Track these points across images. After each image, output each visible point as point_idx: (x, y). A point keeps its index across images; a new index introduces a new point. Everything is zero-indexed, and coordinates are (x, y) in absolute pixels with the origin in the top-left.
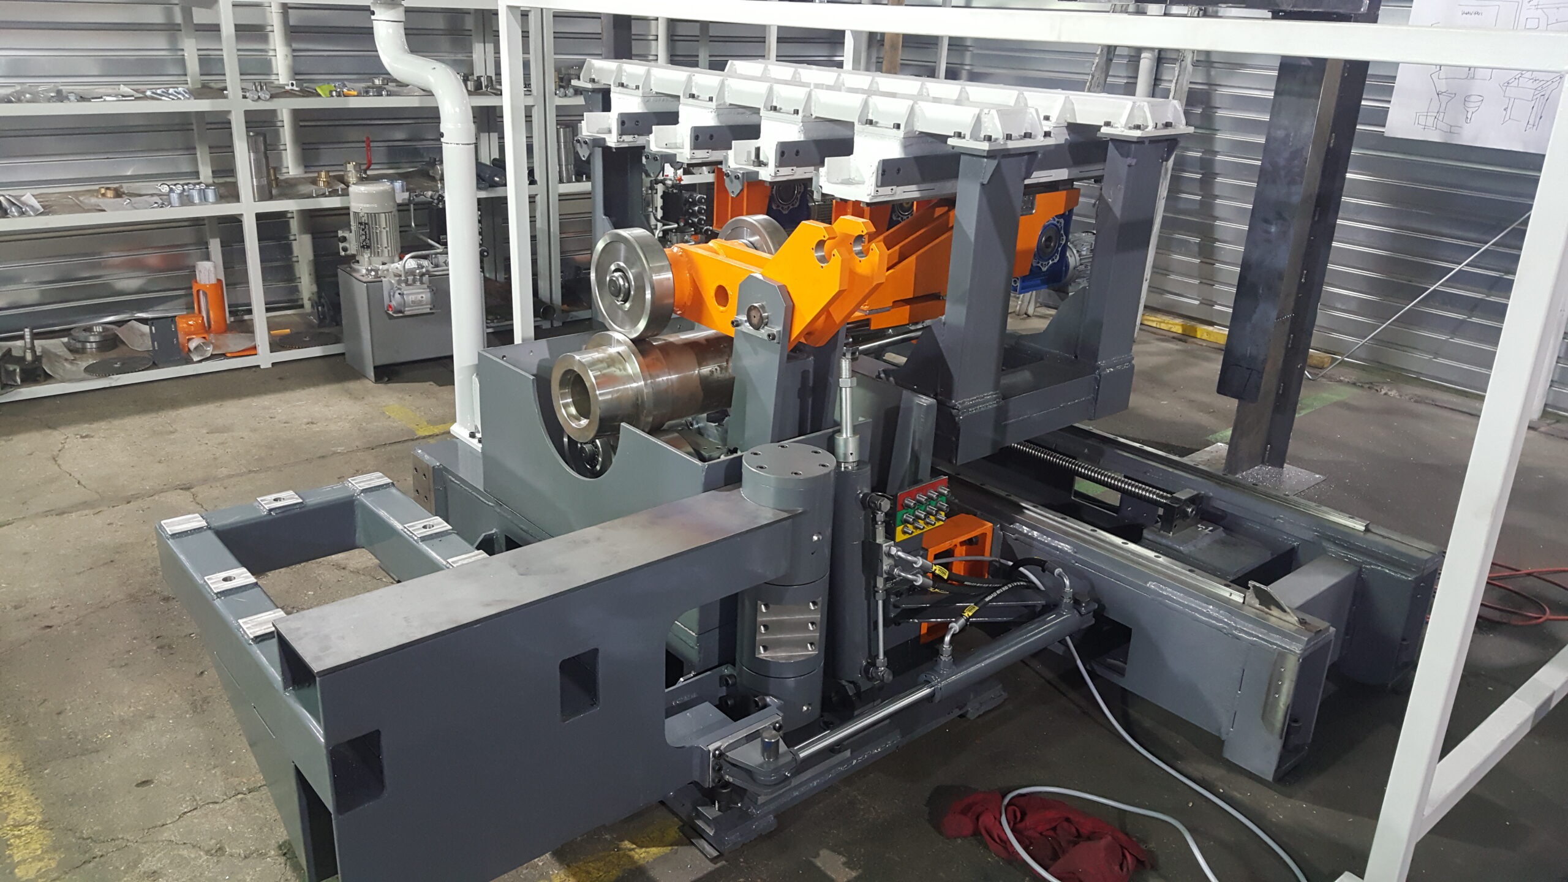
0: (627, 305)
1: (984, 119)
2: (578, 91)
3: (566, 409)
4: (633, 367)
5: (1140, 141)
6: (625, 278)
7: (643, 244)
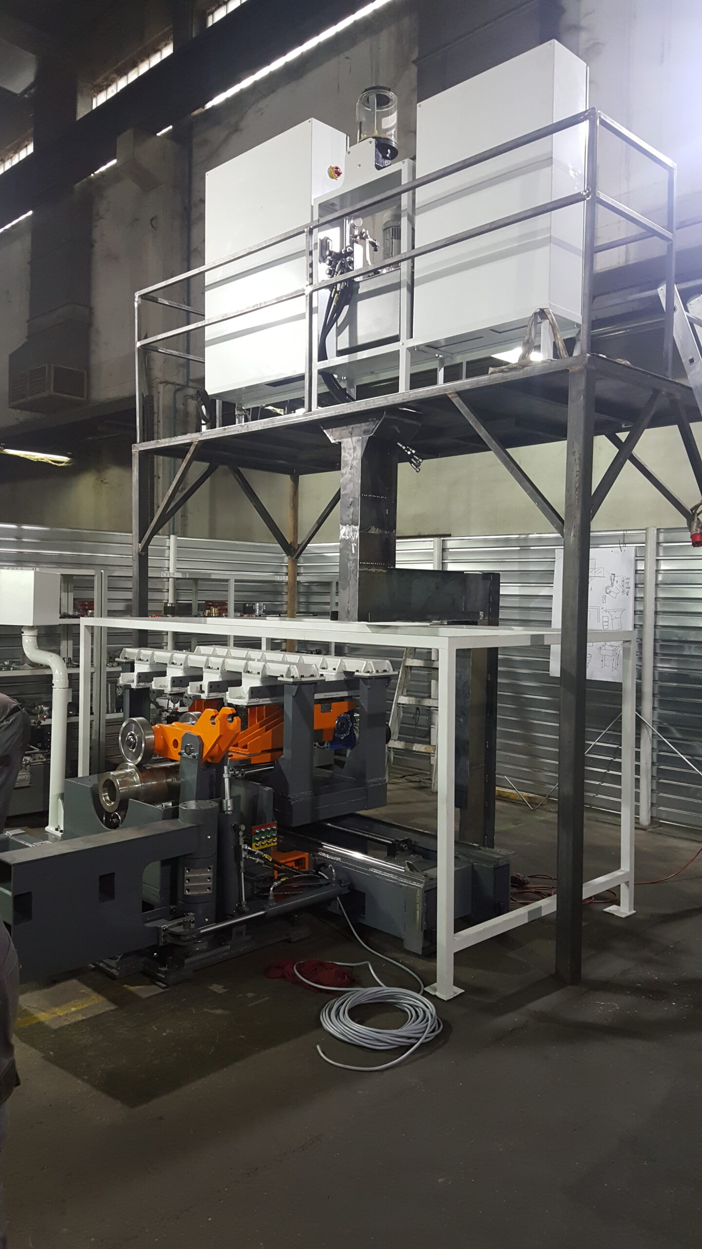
0: (134, 750)
1: (291, 669)
2: (119, 664)
3: (105, 797)
4: (136, 778)
5: (370, 678)
6: (134, 738)
7: (143, 724)
